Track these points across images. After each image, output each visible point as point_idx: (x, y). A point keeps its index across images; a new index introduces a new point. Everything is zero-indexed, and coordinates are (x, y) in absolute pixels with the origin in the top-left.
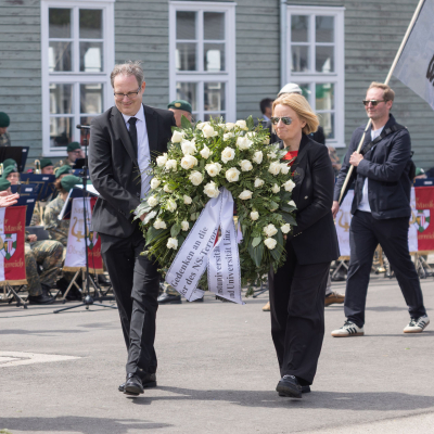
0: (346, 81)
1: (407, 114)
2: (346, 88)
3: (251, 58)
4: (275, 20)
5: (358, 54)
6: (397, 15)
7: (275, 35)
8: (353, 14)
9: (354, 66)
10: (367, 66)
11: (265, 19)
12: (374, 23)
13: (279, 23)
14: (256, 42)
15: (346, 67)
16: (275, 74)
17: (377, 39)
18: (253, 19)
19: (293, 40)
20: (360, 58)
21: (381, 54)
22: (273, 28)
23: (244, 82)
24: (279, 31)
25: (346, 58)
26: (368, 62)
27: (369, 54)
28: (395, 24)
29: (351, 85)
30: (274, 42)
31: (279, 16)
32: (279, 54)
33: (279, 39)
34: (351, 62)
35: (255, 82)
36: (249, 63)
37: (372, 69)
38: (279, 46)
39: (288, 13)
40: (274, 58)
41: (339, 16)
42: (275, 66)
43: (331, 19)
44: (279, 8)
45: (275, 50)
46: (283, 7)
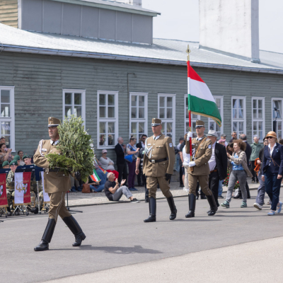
0: (16, 121)
2: (16, 124)
5: (21, 108)
8: (18, 90)
9: (19, 114)
10: (25, 114)
12: (28, 94)
15: (15, 114)
17: (30, 101)
20: (22, 110)
21: (31, 108)
25: (15, 110)
26: (26, 112)
27: (26, 108)
28: (38, 94)
29: (18, 123)
34: (17, 112)
37: (27, 115)
41: (12, 90)
43: (8, 92)
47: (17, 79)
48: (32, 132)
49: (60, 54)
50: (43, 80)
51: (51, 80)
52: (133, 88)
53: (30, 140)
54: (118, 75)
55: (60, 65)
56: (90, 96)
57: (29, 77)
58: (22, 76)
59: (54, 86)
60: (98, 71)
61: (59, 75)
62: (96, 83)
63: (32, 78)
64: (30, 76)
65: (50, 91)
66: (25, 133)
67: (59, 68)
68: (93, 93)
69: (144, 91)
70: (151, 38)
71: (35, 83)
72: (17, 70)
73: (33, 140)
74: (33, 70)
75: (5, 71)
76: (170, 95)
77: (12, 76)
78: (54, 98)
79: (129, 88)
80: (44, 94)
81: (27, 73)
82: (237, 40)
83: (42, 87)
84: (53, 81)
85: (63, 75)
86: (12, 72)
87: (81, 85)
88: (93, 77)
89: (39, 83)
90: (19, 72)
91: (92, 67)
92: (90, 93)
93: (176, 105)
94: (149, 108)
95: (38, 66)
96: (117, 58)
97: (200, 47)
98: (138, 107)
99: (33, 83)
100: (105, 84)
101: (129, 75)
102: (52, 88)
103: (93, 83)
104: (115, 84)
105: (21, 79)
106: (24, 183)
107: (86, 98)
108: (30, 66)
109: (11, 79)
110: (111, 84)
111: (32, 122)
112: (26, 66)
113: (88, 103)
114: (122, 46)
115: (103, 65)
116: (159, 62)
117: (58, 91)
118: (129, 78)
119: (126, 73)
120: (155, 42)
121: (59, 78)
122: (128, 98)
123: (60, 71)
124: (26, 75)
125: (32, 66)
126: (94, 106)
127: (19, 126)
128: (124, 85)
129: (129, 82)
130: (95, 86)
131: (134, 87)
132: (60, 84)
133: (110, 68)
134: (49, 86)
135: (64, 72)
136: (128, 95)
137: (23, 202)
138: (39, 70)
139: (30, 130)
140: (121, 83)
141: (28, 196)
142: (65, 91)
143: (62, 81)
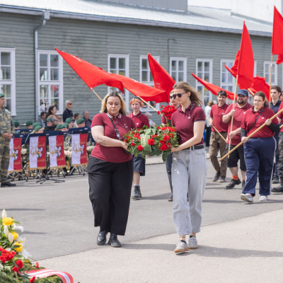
0: (64, 84)
1: (90, 100)
2: (64, 88)
3: (22, 73)
4: (33, 56)
5: (69, 72)
6: (85, 55)
7: (33, 63)
9: (67, 78)
10: (73, 78)
11: (28, 56)
13: (34, 58)
14: (24, 66)
15: (64, 78)
16: (33, 81)
18: (23, 56)
19: (41, 65)
20: (70, 74)
22: (32, 60)
23: (19, 85)
24: (34, 62)
25: (64, 74)
26: (73, 76)
29: (66, 86)
30: (33, 67)
31: (34, 54)
32: (35, 75)
33: (35, 65)
34: (66, 76)
35: (24, 84)
36: (22, 76)
37: (75, 79)
38: (35, 68)
39: (38, 53)
40: (32, 73)
42: (33, 77)
43: (57, 56)
44: (34, 51)
45: (33, 70)
46: (36, 50)
47: (66, 44)
48: (79, 95)
49: (106, 20)
50: (89, 45)
51: (97, 46)
52: (173, 53)
53: (77, 103)
54: (159, 41)
55: (105, 30)
56: (133, 61)
57: (76, 42)
58: (70, 41)
59: (100, 51)
60: (141, 36)
61: (105, 40)
62: (139, 48)
63: (79, 43)
64: (78, 41)
65: (96, 56)
66: (73, 96)
67: (105, 34)
68: (136, 58)
69: (184, 56)
70: (186, 6)
71: (82, 48)
72: (66, 36)
73: (80, 103)
74: (80, 35)
75: (54, 37)
76: (207, 60)
77: (61, 41)
78: (100, 63)
79: (170, 53)
80: (91, 59)
81: (74, 38)
82: (268, 7)
83: (89, 52)
84: (99, 46)
85: (108, 40)
86: (61, 37)
87: (125, 50)
88: (136, 42)
89: (86, 49)
90: (67, 37)
91: (135, 33)
92: (133, 57)
93: (213, 70)
94: (188, 72)
95: (84, 32)
96: (160, 25)
97: (232, 14)
98: (177, 71)
99: (80, 48)
100: (147, 49)
101: (170, 41)
102: (97, 52)
103: (136, 48)
104: (157, 49)
105: (69, 44)
106: (81, 145)
107: (130, 63)
108: (78, 31)
109: (60, 44)
110: (152, 49)
111: (79, 86)
112: (74, 31)
113: (132, 67)
114: (160, 13)
115: (146, 31)
116: (198, 28)
117: (104, 56)
118: (170, 44)
119: (167, 38)
120: (189, 9)
121: (105, 43)
122: (169, 62)
123: (105, 37)
124: (74, 40)
125: (80, 32)
126: (137, 71)
127: (67, 90)
128: (165, 50)
129: (170, 47)
130: (138, 51)
131: (175, 52)
132: (105, 49)
133: (152, 34)
134: (95, 51)
135: (109, 37)
136: (169, 60)
137: (79, 163)
138: (86, 35)
139: (77, 93)
140: (162, 48)
141: (84, 157)
142: (110, 56)
143: (108, 46)
